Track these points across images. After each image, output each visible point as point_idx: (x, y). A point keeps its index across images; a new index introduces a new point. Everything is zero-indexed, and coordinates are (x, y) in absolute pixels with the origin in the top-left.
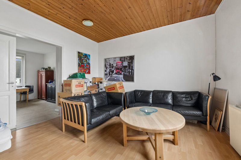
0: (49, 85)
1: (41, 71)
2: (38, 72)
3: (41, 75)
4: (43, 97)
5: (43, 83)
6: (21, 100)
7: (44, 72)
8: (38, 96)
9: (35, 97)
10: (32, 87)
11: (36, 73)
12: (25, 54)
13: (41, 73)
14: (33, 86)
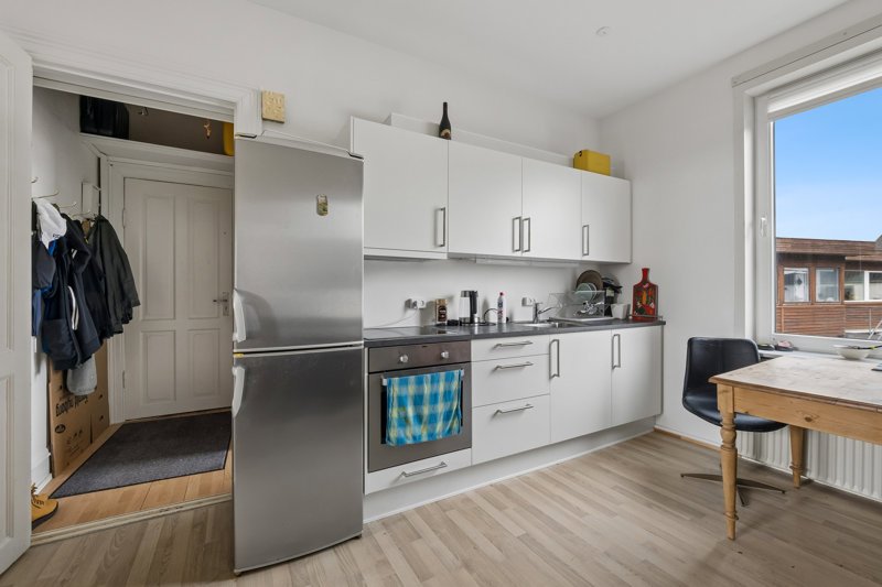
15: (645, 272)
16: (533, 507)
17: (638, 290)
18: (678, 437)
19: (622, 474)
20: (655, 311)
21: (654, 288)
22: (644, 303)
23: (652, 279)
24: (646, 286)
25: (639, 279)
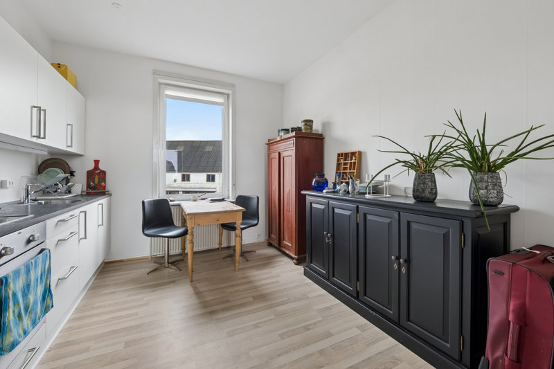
0: (316, 201)
1: (278, 139)
2: (270, 144)
3: (280, 154)
4: (287, 248)
5: (287, 190)
6: (222, 246)
7: (292, 141)
8: (269, 236)
9: (259, 235)
10: (256, 200)
11: (263, 150)
12: (233, 86)
13: (281, 147)
14: (258, 198)
15: (97, 162)
16: (106, 333)
17: (90, 174)
18: (122, 261)
19: (122, 289)
20: (104, 187)
21: (104, 173)
22: (96, 182)
23: (101, 167)
24: (98, 171)
25: (91, 166)
